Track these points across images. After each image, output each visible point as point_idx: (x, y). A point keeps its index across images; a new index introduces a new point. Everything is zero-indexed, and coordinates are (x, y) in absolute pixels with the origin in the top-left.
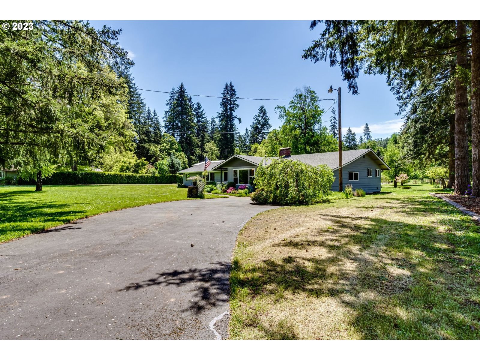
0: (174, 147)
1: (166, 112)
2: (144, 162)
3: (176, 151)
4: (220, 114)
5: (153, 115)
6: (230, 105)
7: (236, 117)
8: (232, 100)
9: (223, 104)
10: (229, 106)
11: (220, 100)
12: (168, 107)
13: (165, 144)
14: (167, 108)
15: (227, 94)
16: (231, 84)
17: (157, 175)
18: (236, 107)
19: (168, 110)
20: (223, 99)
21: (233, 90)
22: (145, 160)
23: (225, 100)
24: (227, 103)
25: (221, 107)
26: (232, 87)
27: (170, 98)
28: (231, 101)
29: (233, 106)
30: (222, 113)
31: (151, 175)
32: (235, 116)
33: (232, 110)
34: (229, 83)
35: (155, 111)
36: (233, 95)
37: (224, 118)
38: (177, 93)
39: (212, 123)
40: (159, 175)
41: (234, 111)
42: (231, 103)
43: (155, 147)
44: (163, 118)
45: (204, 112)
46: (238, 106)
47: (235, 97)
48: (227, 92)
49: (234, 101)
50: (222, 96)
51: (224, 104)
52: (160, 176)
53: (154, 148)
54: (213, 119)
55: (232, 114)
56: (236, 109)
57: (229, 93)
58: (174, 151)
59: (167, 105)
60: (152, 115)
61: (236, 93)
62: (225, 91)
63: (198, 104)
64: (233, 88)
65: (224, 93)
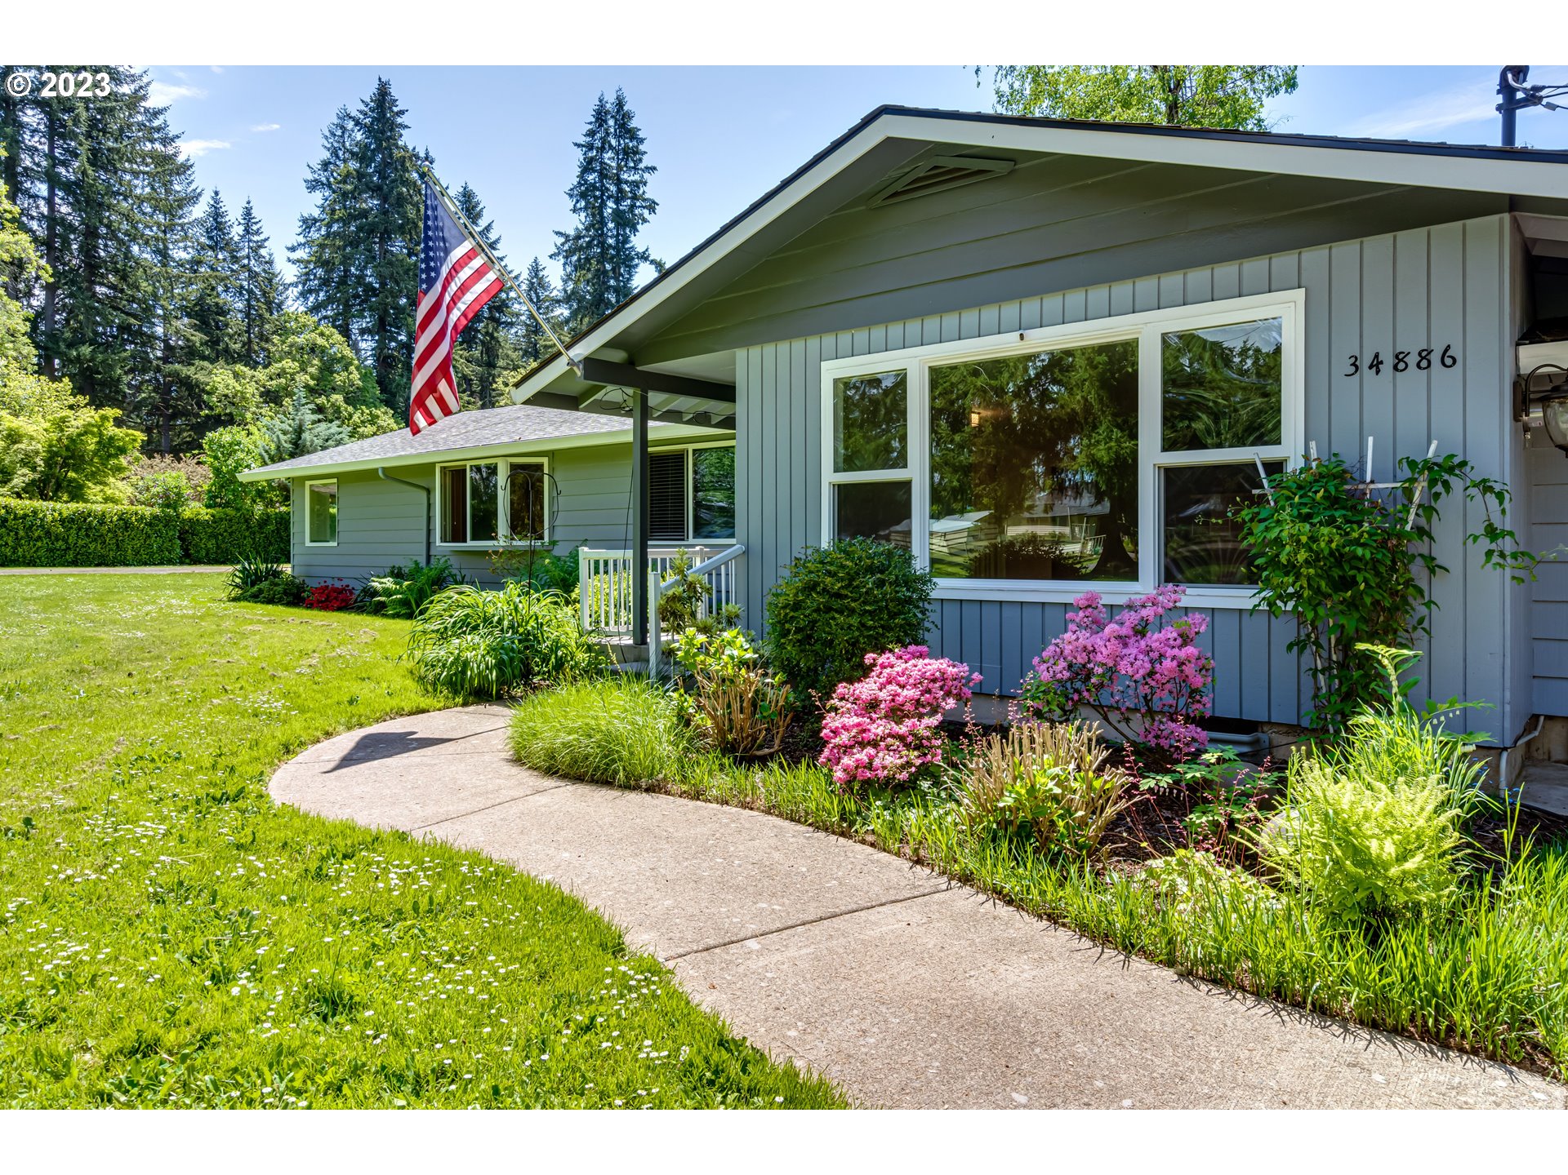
0: (339, 379)
1: (308, 223)
2: (111, 430)
3: (347, 401)
4: (567, 237)
5: (240, 230)
6: (617, 202)
7: (644, 257)
8: (625, 176)
9: (583, 195)
10: (611, 204)
11: (572, 178)
12: (318, 197)
13: (288, 364)
14: (313, 203)
15: (602, 149)
16: (620, 104)
17: (195, 509)
18: (646, 212)
19: (316, 213)
20: (587, 168)
21: (632, 134)
22: (119, 422)
23: (592, 177)
24: (604, 190)
25: (575, 210)
26: (628, 116)
27: (326, 155)
28: (619, 182)
29: (632, 207)
30: (578, 237)
31: (147, 511)
32: (640, 249)
33: (627, 222)
34: (610, 99)
35: (248, 213)
36: (631, 154)
37: (588, 260)
38: (357, 123)
39: (531, 287)
40: (205, 514)
41: (634, 229)
42: (620, 190)
43: (236, 376)
44: (293, 249)
45: (493, 236)
46: (652, 206)
47: (641, 166)
48: (604, 141)
49: (636, 185)
50: (578, 155)
51: (587, 195)
52: (216, 520)
53: (232, 382)
54: (536, 270)
55: (626, 240)
56: (645, 221)
57: (614, 142)
58: (338, 398)
59: (313, 186)
60: (236, 232)
61: (642, 148)
62: (591, 133)
63: (467, 197)
64: (633, 124)
65: (590, 147)
